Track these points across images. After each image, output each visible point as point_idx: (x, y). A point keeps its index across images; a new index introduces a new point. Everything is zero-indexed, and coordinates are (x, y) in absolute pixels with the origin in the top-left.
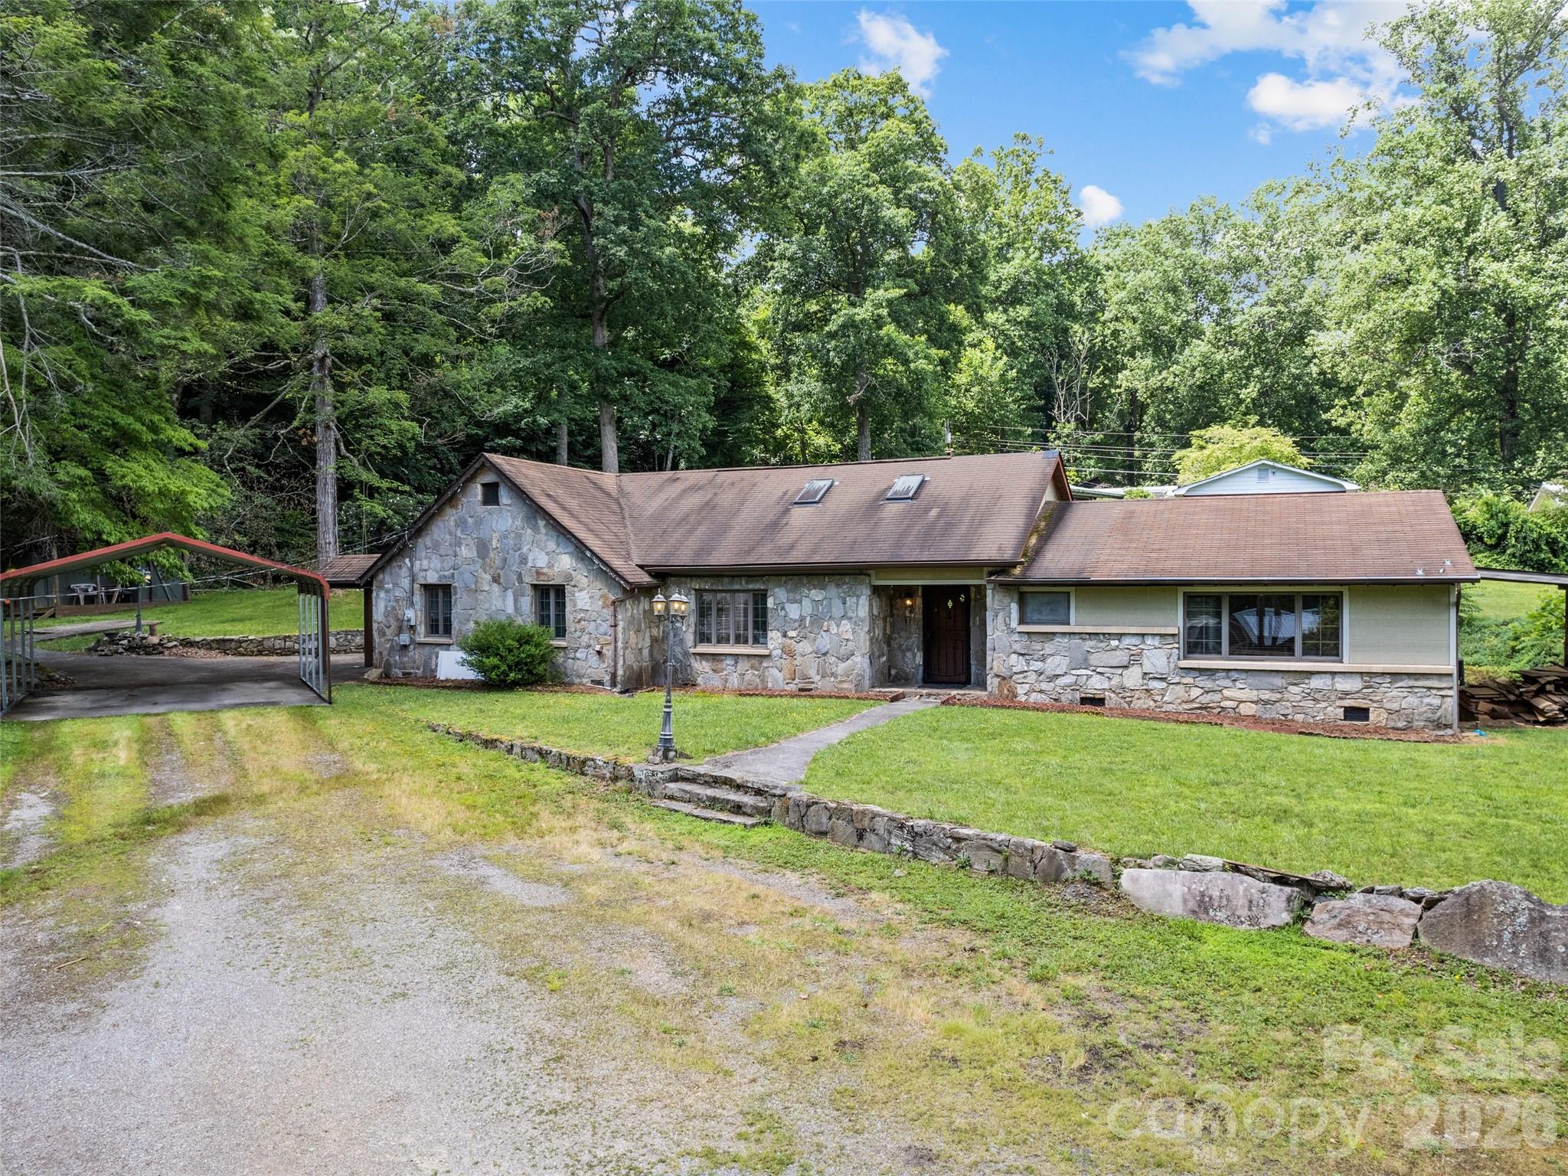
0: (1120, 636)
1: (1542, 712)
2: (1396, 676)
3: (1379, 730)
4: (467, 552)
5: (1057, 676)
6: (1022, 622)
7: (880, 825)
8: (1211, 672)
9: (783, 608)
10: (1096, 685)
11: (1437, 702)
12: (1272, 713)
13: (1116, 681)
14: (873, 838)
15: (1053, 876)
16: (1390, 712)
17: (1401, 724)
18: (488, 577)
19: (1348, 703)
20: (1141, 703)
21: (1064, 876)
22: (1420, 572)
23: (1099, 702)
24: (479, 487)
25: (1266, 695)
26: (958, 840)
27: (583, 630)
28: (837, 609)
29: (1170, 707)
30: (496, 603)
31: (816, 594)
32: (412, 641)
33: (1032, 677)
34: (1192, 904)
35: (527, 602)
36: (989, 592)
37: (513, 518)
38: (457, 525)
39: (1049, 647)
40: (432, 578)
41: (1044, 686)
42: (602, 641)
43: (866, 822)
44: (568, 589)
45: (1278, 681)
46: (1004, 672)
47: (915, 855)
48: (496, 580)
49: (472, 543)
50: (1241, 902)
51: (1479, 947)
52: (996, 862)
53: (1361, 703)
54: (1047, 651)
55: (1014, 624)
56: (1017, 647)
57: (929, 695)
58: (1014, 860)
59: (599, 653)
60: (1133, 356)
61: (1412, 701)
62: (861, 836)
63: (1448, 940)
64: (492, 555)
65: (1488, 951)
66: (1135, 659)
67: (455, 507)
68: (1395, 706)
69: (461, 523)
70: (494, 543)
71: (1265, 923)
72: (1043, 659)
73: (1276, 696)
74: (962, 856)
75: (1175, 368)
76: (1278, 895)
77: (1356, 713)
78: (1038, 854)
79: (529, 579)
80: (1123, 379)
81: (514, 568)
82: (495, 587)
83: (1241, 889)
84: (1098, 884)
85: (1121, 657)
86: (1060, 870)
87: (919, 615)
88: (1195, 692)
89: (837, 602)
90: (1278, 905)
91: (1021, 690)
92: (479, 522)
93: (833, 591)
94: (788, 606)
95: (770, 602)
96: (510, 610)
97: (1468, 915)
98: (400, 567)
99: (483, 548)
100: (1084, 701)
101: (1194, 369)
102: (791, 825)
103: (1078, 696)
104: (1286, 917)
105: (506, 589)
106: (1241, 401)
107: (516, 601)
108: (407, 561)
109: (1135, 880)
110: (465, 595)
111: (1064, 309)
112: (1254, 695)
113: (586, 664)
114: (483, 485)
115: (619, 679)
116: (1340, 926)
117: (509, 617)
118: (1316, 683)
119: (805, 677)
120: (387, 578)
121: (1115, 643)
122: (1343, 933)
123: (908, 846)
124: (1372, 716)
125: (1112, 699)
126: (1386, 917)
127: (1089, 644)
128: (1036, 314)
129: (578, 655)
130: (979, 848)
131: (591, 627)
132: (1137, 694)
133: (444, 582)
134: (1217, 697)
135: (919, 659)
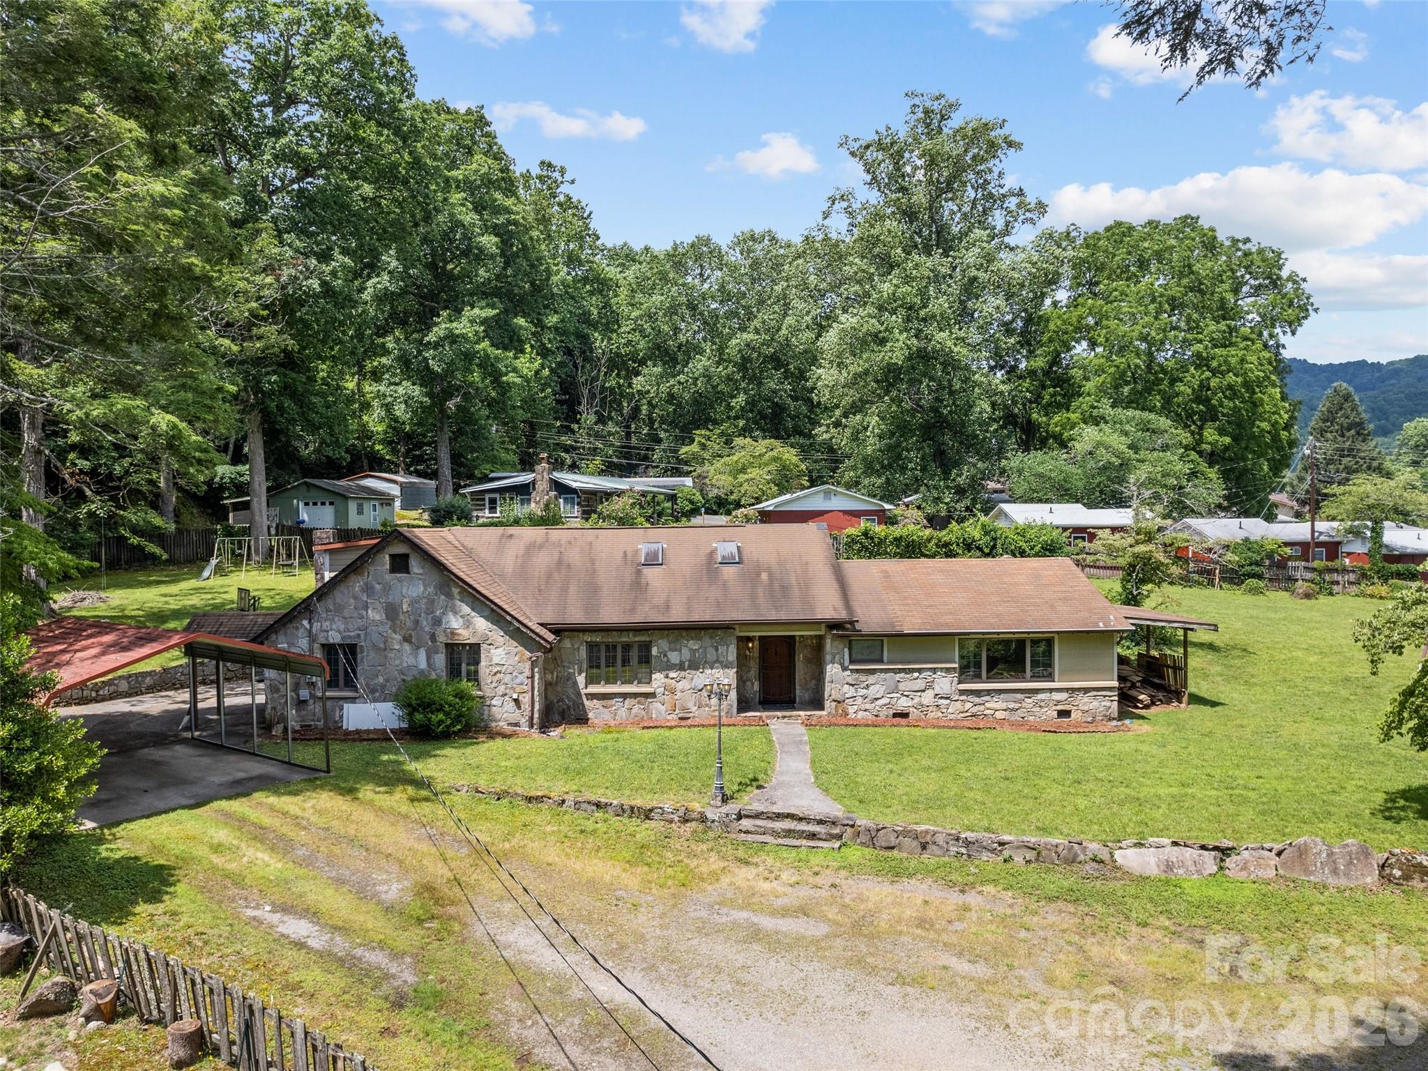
0: (919, 671)
1: (1141, 701)
2: (1086, 690)
3: (1078, 725)
4: (375, 615)
5: (877, 699)
6: (852, 662)
7: (940, 839)
8: (978, 693)
9: (665, 655)
10: (903, 704)
11: (1109, 704)
12: (1016, 717)
13: (917, 700)
14: (934, 847)
15: (1072, 860)
16: (1084, 712)
17: (1089, 719)
18: (398, 637)
19: (1060, 707)
20: (934, 715)
21: (1079, 859)
22: (1101, 624)
23: (905, 715)
24: (387, 557)
25: (1012, 705)
26: (1001, 844)
27: (499, 681)
28: (711, 655)
29: (952, 717)
30: (408, 660)
31: (694, 645)
32: (312, 696)
33: (859, 700)
34: (1163, 867)
35: (440, 660)
36: (828, 641)
37: (425, 586)
38: (363, 591)
39: (871, 679)
40: (335, 638)
41: (868, 706)
42: (518, 690)
43: (928, 838)
44: (484, 647)
45: (1019, 696)
46: (839, 698)
47: (969, 856)
48: (407, 639)
49: (379, 607)
50: (1190, 863)
51: (1307, 872)
52: (1031, 855)
53: (1067, 707)
54: (870, 682)
55: (847, 663)
56: (849, 680)
57: (784, 717)
58: (1044, 853)
59: (516, 701)
60: (645, 363)
61: (1095, 703)
62: (924, 847)
63: (1292, 870)
64: (402, 617)
65: (1312, 873)
66: (930, 686)
67: (361, 574)
68: (1086, 708)
69: (368, 589)
70: (405, 607)
71: (1206, 873)
72: (867, 687)
73: (1018, 705)
74: (1006, 853)
75: (682, 378)
76: (1209, 857)
77: (1064, 714)
78: (1061, 848)
79: (442, 639)
80: (638, 382)
81: (427, 629)
82: (407, 647)
83: (1188, 855)
84: (1102, 862)
85: (920, 684)
86: (1076, 855)
87: (756, 654)
88: (968, 705)
89: (711, 651)
90: (1209, 862)
91: (851, 710)
92: (387, 588)
93: (707, 641)
94: (669, 654)
95: (654, 651)
96: (423, 664)
97: (1300, 856)
98: (297, 628)
99: (392, 612)
100: (895, 715)
101: (697, 379)
102: (862, 844)
103: (891, 712)
104: (1215, 868)
105: (418, 648)
106: (733, 408)
107: (429, 658)
108: (305, 623)
109: (1124, 857)
110: (372, 654)
111: (585, 318)
112: (1004, 706)
113: (502, 712)
114: (392, 556)
115: (535, 721)
116: (1242, 869)
117: (421, 672)
118: (1040, 696)
119: (684, 709)
120: (281, 638)
121: (916, 675)
122: (1244, 873)
123: (963, 850)
124: (1073, 715)
125: (914, 714)
126: (1262, 861)
127: (898, 676)
128: (563, 321)
129: (494, 702)
130: (1018, 848)
131: (507, 678)
132: (931, 709)
133: (348, 641)
134: (982, 708)
135: (756, 687)
